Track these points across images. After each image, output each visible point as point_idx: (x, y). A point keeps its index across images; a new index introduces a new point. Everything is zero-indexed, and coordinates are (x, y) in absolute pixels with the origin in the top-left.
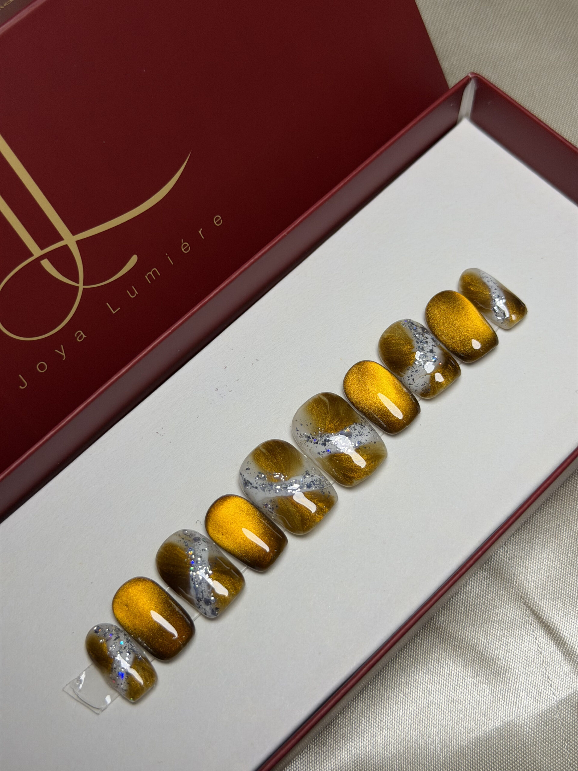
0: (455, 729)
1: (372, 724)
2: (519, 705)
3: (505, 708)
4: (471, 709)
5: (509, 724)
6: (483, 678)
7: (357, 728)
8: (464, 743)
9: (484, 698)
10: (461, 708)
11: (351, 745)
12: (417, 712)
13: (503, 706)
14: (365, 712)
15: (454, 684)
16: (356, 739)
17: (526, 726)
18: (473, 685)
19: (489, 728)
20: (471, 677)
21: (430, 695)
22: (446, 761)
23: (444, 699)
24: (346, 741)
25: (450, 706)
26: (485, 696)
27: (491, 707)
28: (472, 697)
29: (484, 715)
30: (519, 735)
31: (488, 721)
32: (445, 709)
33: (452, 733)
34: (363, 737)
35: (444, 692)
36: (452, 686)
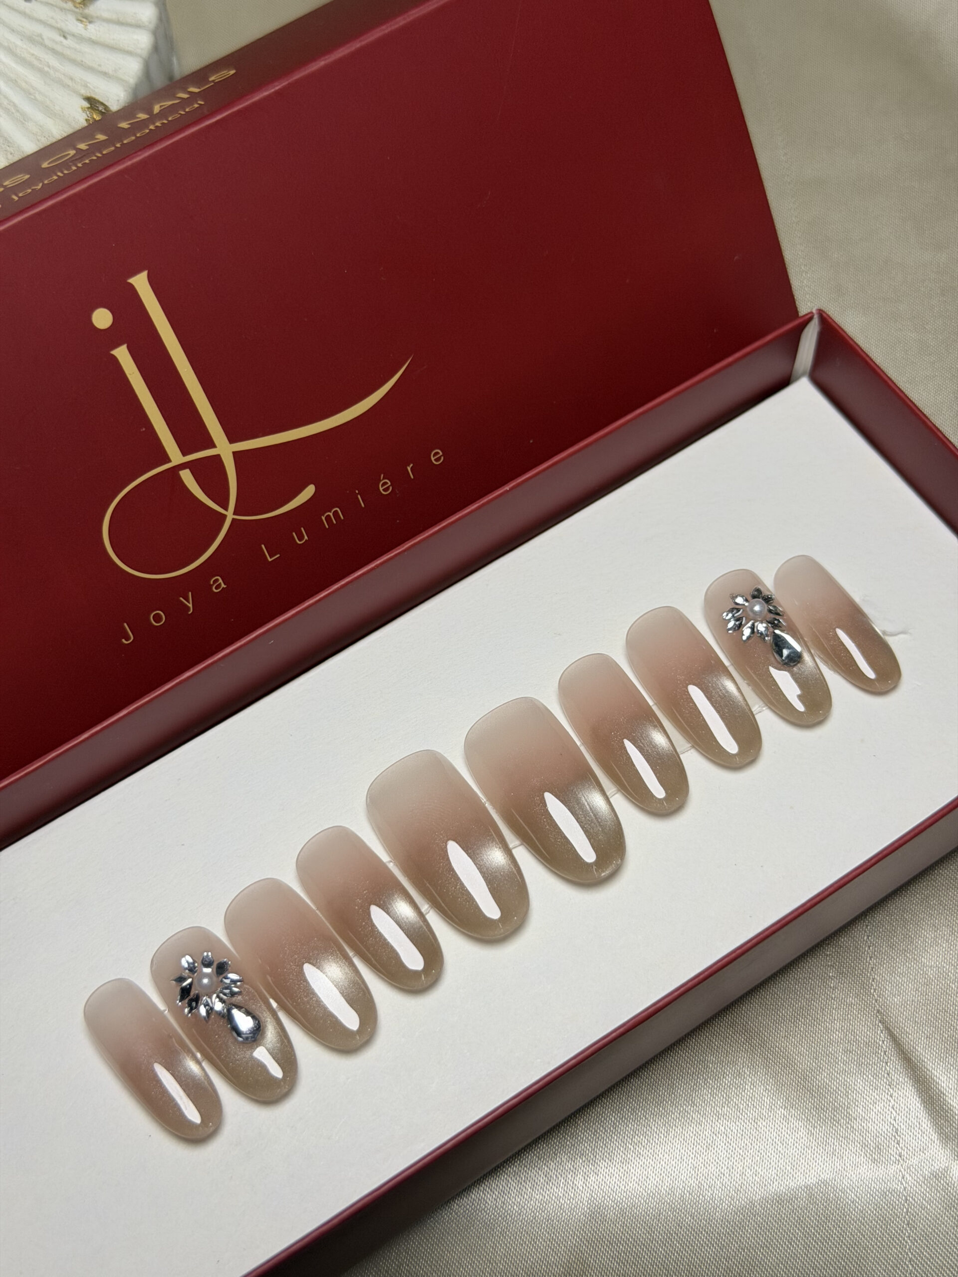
0: (745, 1175)
1: (626, 1144)
2: (845, 1160)
3: (824, 1159)
4: (774, 1152)
5: (825, 1183)
6: (799, 1112)
7: (604, 1147)
8: (756, 1197)
9: (796, 1139)
10: (759, 1147)
11: (591, 1169)
12: (694, 1140)
13: (822, 1157)
14: (620, 1126)
15: (755, 1112)
16: (600, 1161)
17: (852, 1192)
18: (783, 1119)
19: (795, 1183)
20: (782, 1108)
21: (718, 1121)
22: (725, 1219)
23: (737, 1131)
24: (584, 1161)
25: (744, 1142)
26: (797, 1138)
27: (803, 1154)
28: (779, 1135)
29: (792, 1164)
30: (839, 1202)
31: (796, 1173)
32: (736, 1144)
33: (740, 1180)
34: (611, 1161)
35: (738, 1121)
36: (752, 1114)
